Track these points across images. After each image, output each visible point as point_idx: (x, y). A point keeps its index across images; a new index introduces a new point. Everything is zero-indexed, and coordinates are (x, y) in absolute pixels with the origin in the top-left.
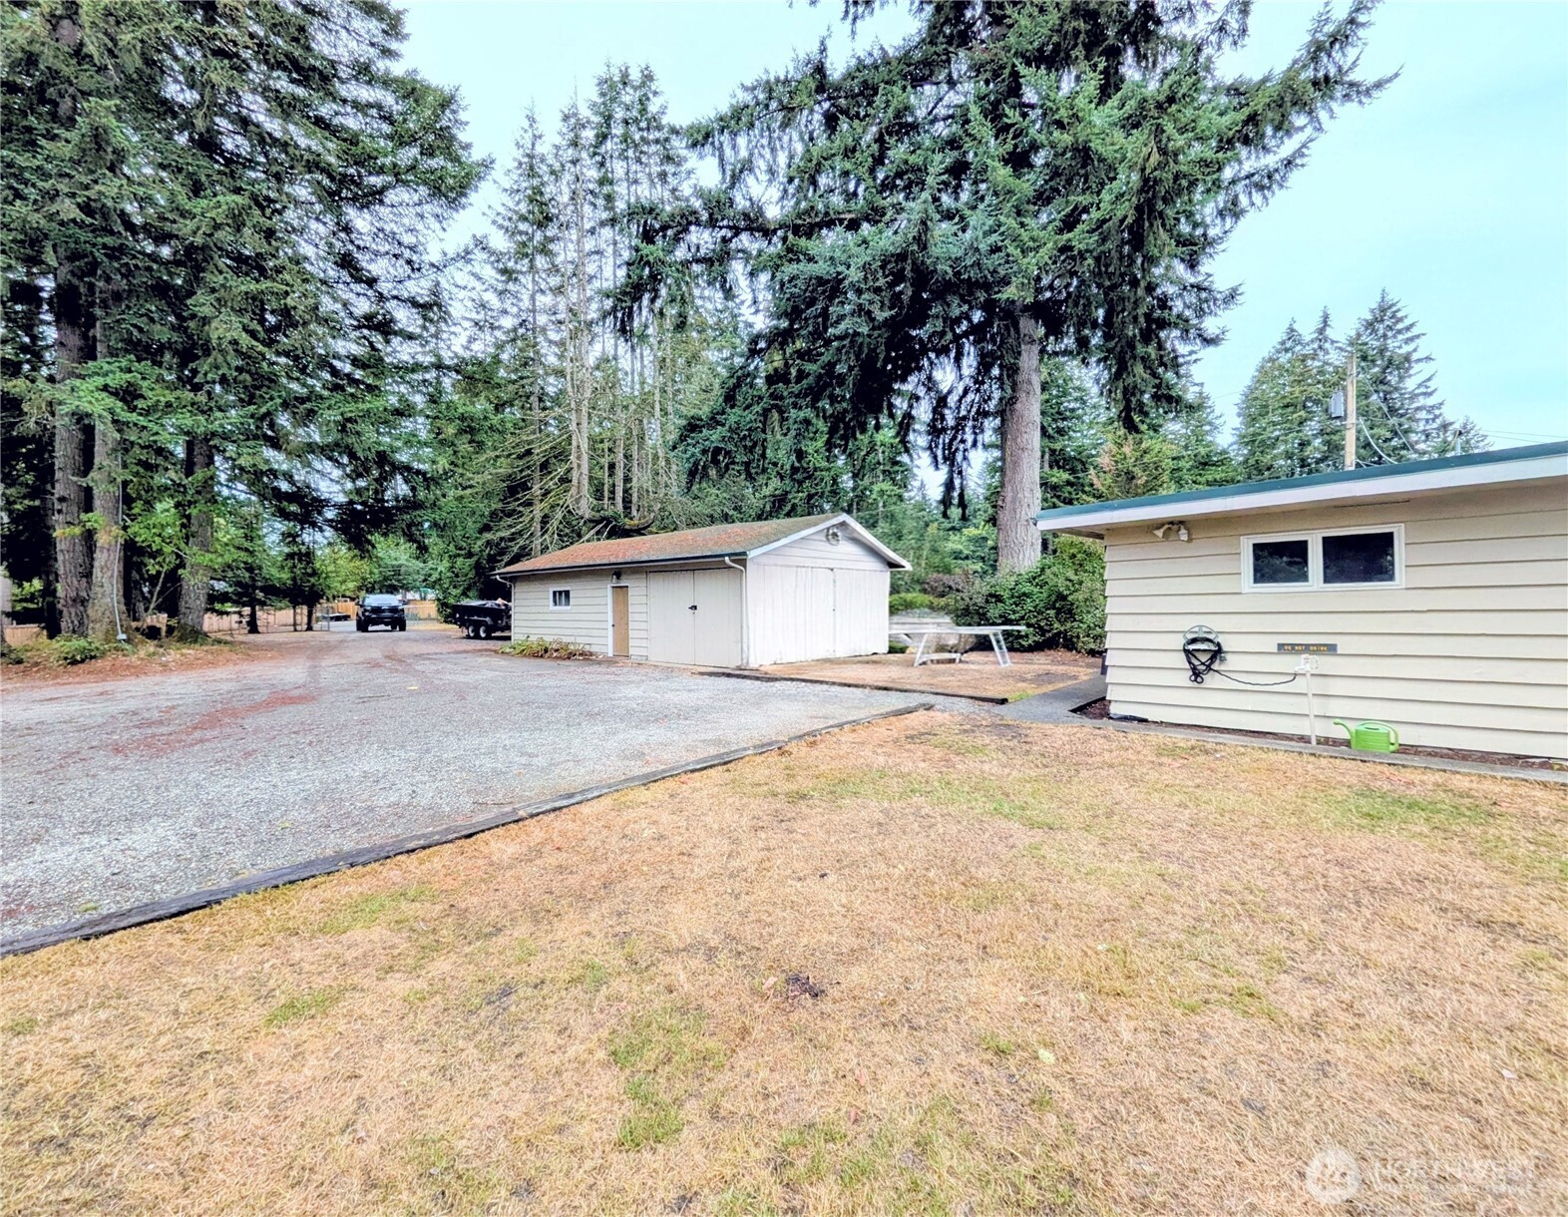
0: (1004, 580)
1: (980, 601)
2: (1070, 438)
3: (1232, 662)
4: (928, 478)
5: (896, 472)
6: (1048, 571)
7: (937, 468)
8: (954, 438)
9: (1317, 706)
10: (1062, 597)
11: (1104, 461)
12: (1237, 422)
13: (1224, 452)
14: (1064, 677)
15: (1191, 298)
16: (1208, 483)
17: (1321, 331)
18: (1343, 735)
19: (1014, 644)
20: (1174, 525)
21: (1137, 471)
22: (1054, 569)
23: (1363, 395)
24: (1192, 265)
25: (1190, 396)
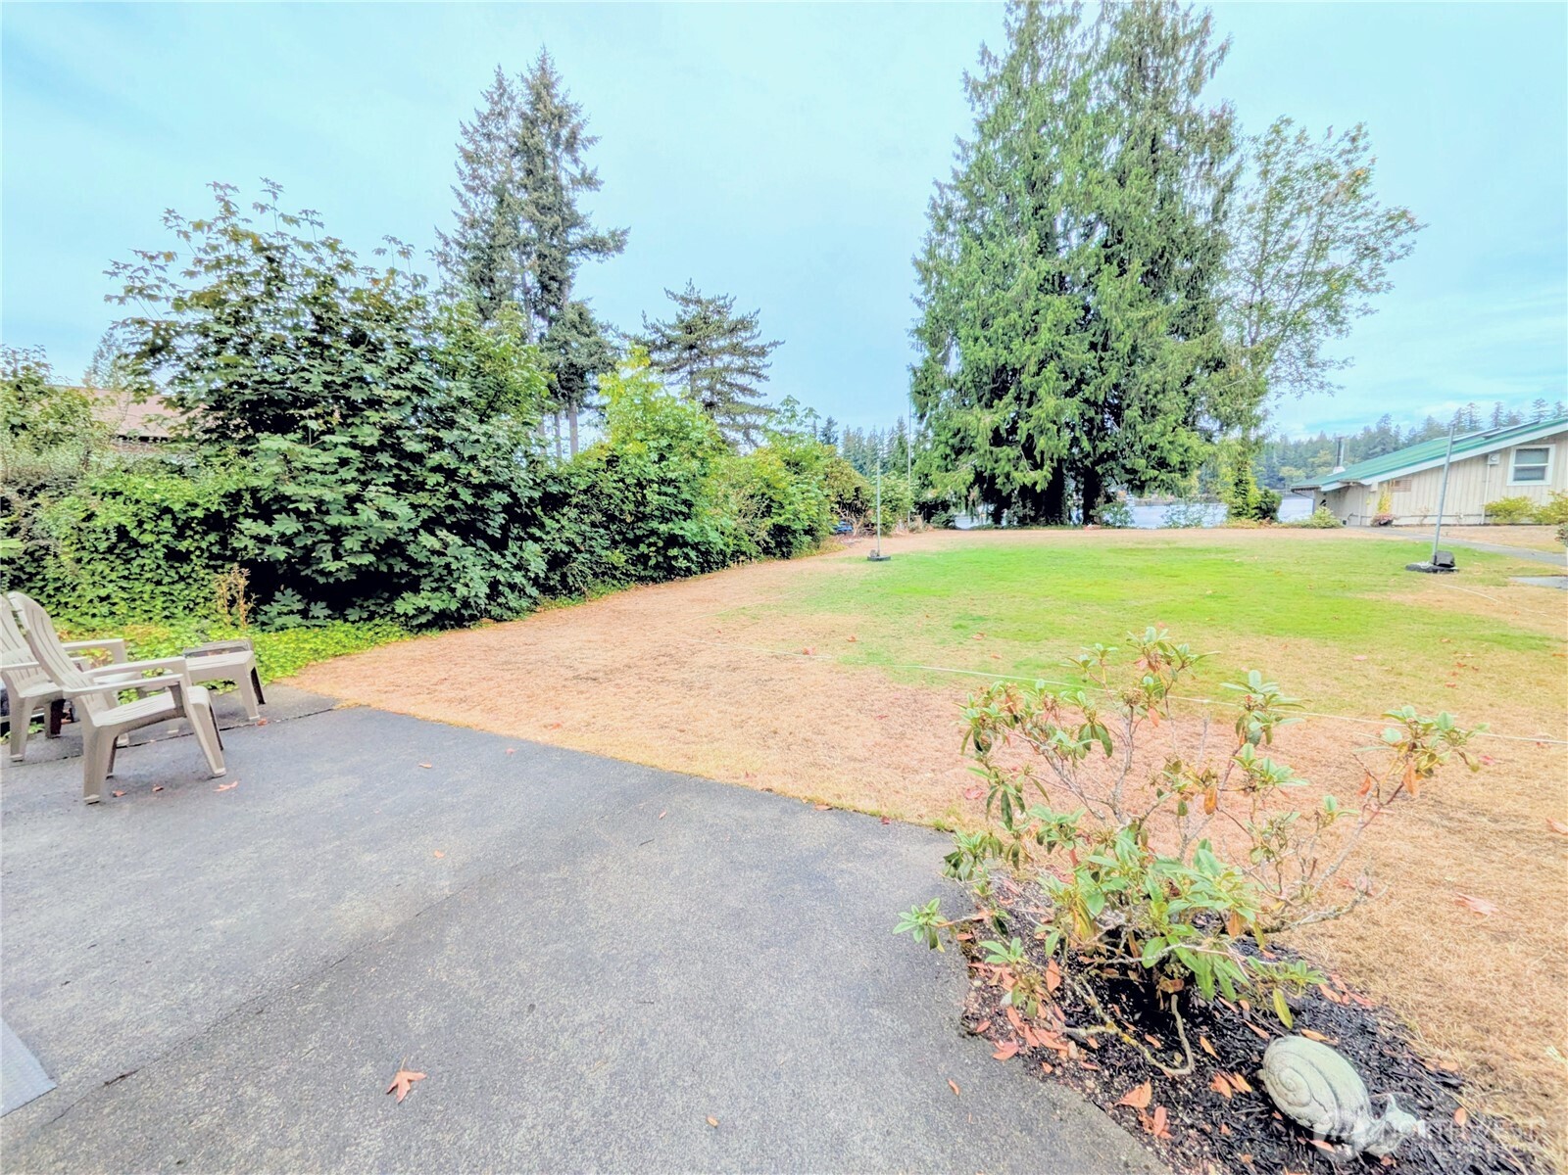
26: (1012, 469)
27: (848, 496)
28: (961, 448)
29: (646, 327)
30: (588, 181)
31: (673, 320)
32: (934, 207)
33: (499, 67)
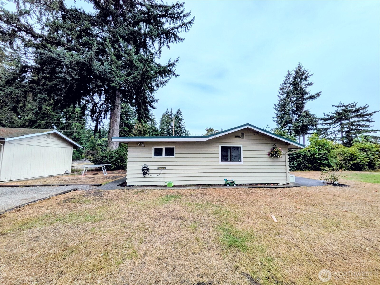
0: (108, 152)
1: (100, 157)
2: (129, 121)
3: (150, 172)
4: (90, 124)
5: (81, 120)
6: (119, 151)
7: (93, 121)
8: (98, 115)
9: (163, 179)
10: (122, 157)
11: (136, 127)
12: (159, 124)
13: (157, 129)
14: (120, 176)
15: (151, 99)
16: (155, 135)
17: (171, 111)
18: (166, 184)
19: (108, 169)
20: (141, 143)
21: (142, 130)
22: (121, 150)
23: (176, 124)
24: (151, 93)
25: (152, 118)
29: (325, 116)
30: (310, 84)
31: (334, 112)
33: (289, 70)
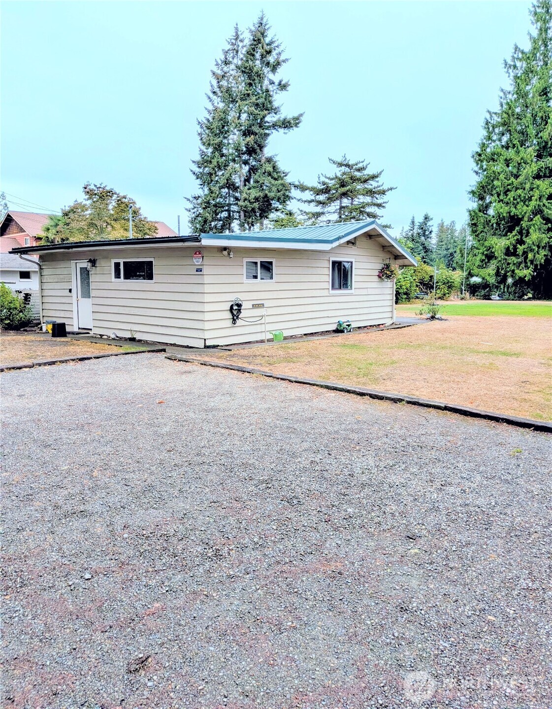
3: (244, 313)
18: (272, 337)
26: (516, 268)
27: (427, 278)
28: (490, 257)
29: (319, 183)
30: (283, 87)
31: (332, 175)
32: (487, 123)
33: (237, 25)
